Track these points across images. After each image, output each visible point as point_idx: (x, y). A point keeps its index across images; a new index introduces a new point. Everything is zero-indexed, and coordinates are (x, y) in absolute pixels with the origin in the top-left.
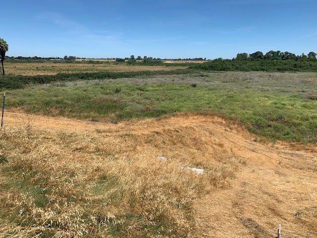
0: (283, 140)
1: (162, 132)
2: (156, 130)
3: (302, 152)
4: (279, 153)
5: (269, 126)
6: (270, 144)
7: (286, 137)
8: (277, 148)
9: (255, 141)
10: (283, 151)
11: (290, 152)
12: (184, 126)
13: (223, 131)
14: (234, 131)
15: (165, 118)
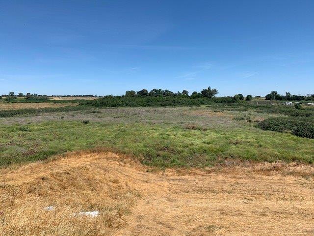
0: (171, 167)
1: (49, 176)
2: (43, 175)
3: (186, 177)
4: (169, 180)
5: (159, 156)
6: (161, 173)
7: (173, 164)
8: (167, 176)
9: (147, 171)
10: (172, 177)
11: (177, 177)
12: (76, 166)
13: (117, 166)
14: (128, 165)
15: (54, 160)
